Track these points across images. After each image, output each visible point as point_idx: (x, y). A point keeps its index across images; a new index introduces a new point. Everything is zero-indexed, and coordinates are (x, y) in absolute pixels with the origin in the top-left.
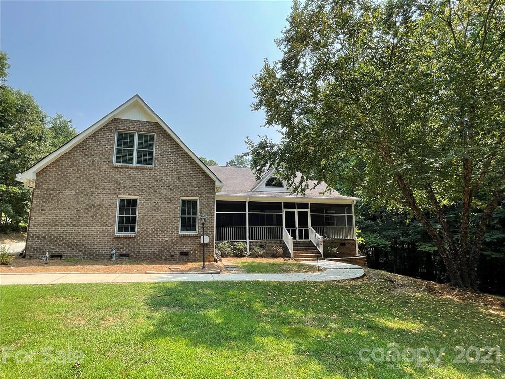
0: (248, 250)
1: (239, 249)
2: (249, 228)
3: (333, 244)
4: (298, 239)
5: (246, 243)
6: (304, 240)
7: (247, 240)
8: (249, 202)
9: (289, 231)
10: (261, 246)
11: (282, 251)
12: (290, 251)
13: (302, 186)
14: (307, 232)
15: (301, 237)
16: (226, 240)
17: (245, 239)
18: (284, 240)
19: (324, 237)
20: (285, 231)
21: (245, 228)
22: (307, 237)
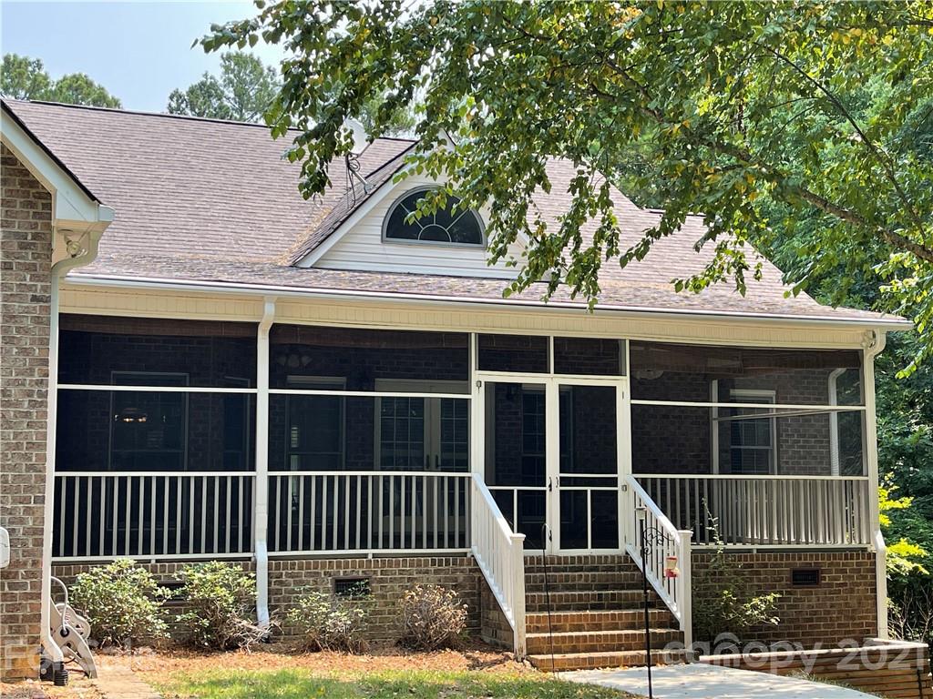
0: (263, 612)
1: (205, 606)
2: (272, 480)
3: (754, 571)
4: (553, 547)
5: (250, 566)
6: (589, 551)
7: (261, 552)
8: (276, 330)
9: (503, 500)
10: (343, 586)
11: (461, 615)
12: (509, 615)
13: (578, 241)
14: (607, 505)
15: (571, 536)
16: (134, 551)
17: (247, 548)
18: (476, 549)
19: (699, 536)
20: (482, 497)
21: (249, 482)
22: (607, 535)
